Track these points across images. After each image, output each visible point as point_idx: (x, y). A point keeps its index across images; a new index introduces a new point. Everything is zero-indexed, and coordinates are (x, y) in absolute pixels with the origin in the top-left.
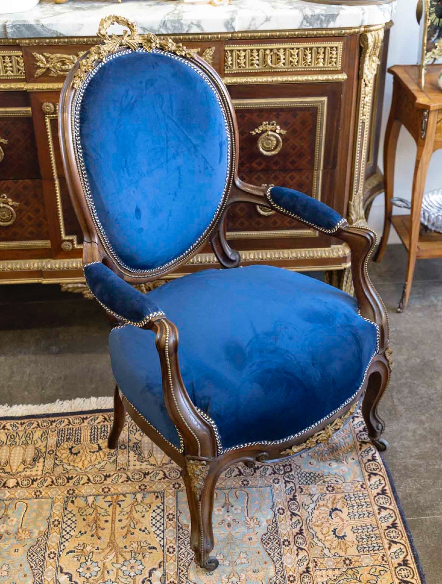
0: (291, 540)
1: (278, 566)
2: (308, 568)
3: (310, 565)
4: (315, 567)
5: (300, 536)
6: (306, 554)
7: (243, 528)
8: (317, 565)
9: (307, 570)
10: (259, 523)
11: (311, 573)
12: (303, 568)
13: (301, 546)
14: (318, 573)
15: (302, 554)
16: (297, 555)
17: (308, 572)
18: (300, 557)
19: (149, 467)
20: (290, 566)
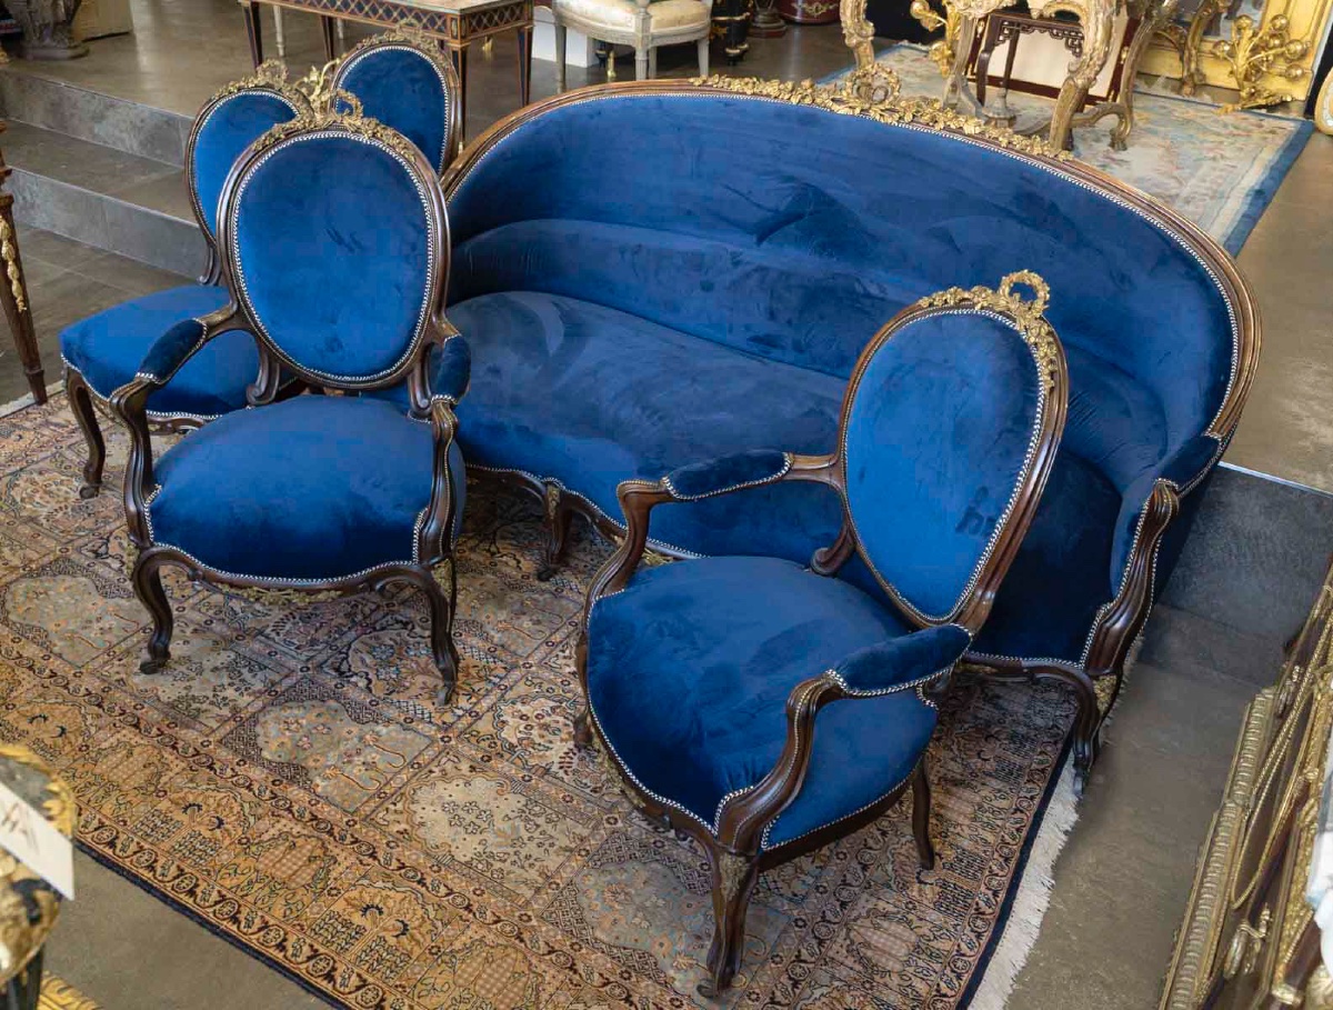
0: (627, 983)
1: (604, 946)
2: (575, 972)
3: (577, 977)
4: (570, 980)
5: (624, 996)
6: (595, 984)
7: (682, 948)
8: (572, 983)
9: (572, 968)
10: (678, 969)
11: (567, 971)
12: (580, 967)
13: (609, 986)
14: (561, 977)
15: (597, 979)
16: (601, 975)
17: (571, 968)
18: (596, 976)
19: (855, 914)
20: (593, 957)
